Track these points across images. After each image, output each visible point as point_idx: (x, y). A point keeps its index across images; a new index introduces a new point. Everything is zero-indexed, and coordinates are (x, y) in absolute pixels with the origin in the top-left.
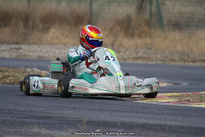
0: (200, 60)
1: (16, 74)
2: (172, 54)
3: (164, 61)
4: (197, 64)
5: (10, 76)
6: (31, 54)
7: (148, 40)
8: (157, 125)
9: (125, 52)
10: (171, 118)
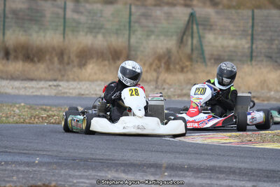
1: (61, 113)
5: (54, 116)
6: (71, 91)
7: (190, 76)
8: (225, 168)
9: (169, 89)
10: (239, 160)
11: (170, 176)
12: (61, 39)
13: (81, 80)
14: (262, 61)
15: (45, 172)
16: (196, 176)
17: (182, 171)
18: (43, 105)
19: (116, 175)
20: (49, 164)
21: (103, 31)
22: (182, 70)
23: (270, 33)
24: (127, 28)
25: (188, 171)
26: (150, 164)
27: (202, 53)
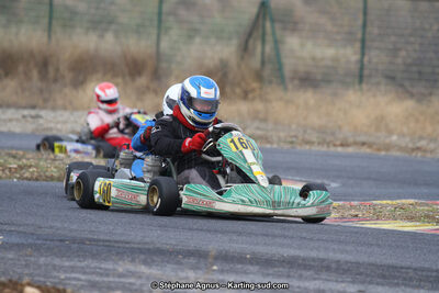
0: (355, 143)
1: (41, 163)
2: (305, 132)
3: (292, 143)
4: (350, 150)
5: (30, 166)
6: (59, 126)
7: (259, 106)
8: (314, 260)
10: (336, 247)
11: (222, 271)
12: (45, 39)
13: (75, 109)
14: (378, 84)
15: (12, 259)
16: (266, 272)
17: (242, 263)
18: (12, 148)
19: (131, 267)
20: (20, 246)
21: (113, 27)
22: (245, 96)
23: (393, 38)
24: (156, 23)
25: (252, 264)
26: (189, 251)
27: (279, 68)
